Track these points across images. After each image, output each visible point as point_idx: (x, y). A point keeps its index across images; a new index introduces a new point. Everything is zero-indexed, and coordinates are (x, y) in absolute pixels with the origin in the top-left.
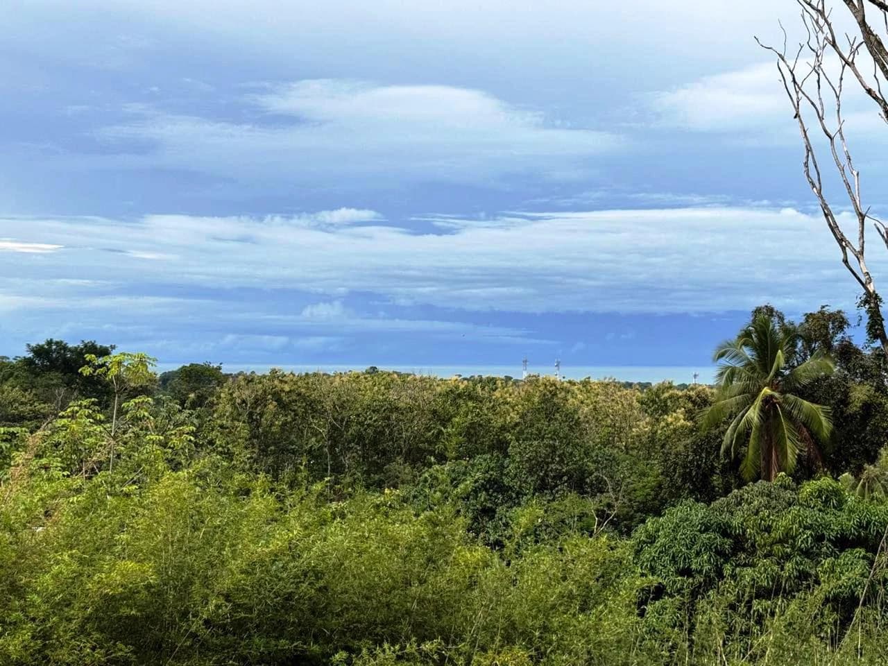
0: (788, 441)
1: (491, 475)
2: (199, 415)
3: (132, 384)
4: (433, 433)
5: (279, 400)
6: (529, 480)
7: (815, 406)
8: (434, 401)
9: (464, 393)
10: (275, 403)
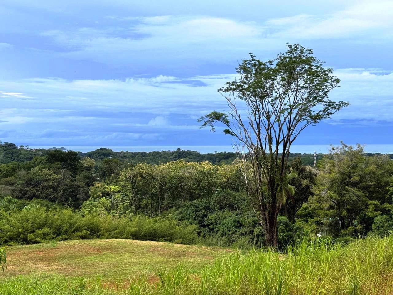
0: (284, 196)
3: (85, 165)
4: (195, 186)
5: (142, 176)
6: (217, 206)
7: (291, 186)
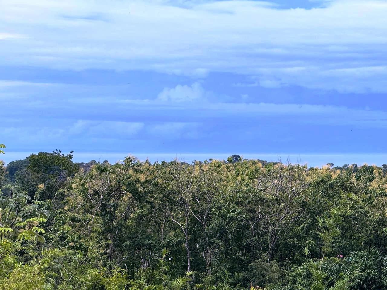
1: (369, 274)
2: (49, 207)
4: (303, 227)
5: (134, 192)
8: (304, 191)
9: (337, 183)
10: (130, 194)
